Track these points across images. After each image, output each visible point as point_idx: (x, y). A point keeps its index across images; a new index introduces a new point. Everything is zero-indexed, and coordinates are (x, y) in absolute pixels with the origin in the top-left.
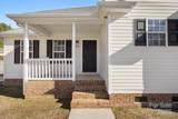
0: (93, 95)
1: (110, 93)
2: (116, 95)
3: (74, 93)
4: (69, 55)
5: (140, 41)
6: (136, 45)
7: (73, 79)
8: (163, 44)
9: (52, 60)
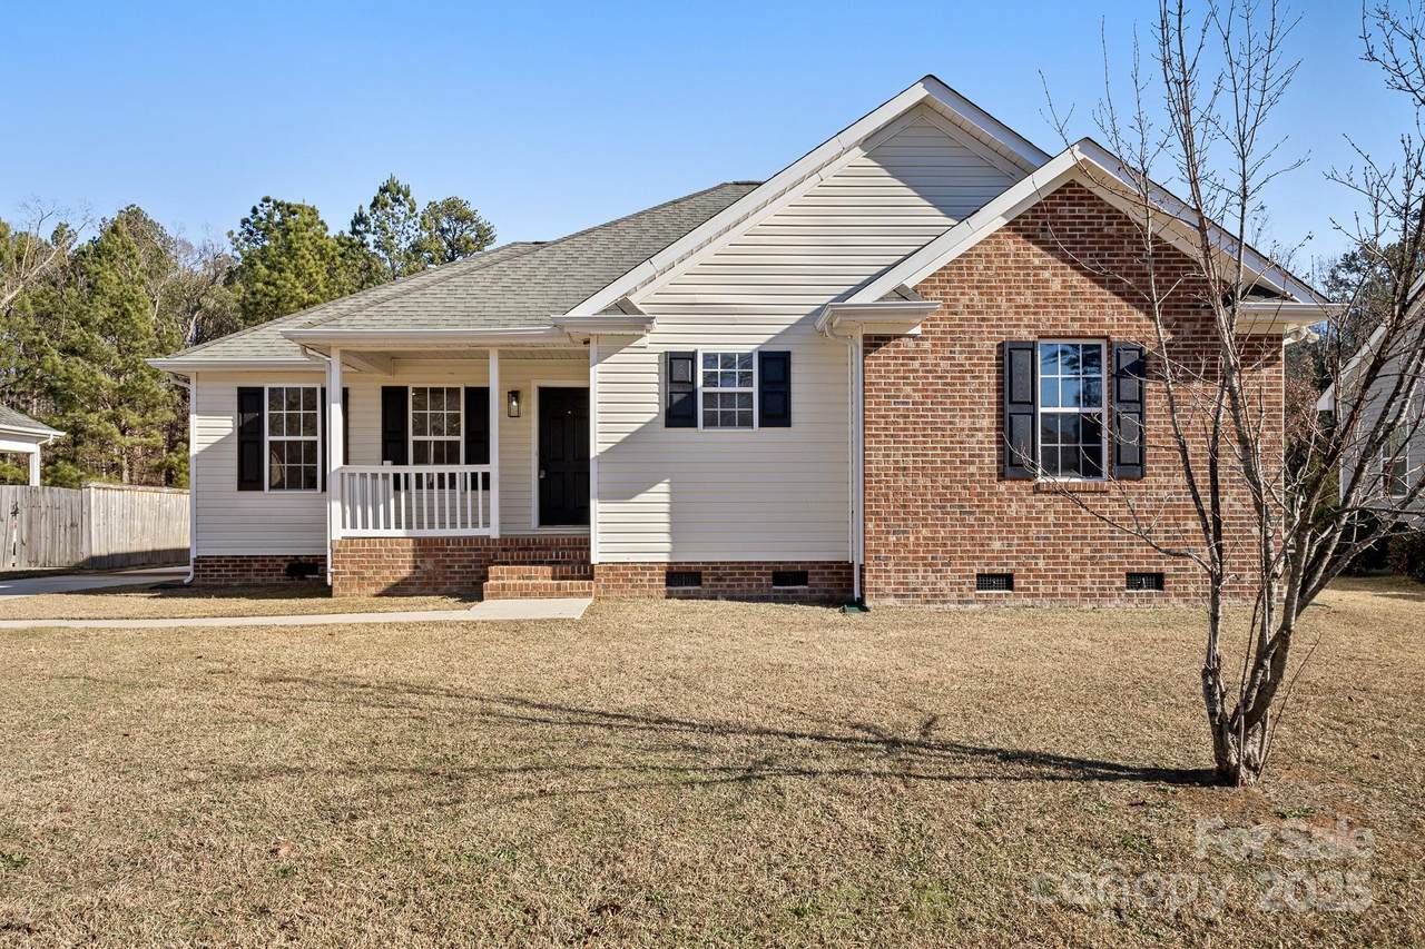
0: (548, 570)
1: (594, 560)
2: (613, 566)
3: (494, 570)
4: (478, 450)
5: (679, 413)
6: (669, 424)
7: (494, 532)
8: (746, 421)
9: (412, 469)
